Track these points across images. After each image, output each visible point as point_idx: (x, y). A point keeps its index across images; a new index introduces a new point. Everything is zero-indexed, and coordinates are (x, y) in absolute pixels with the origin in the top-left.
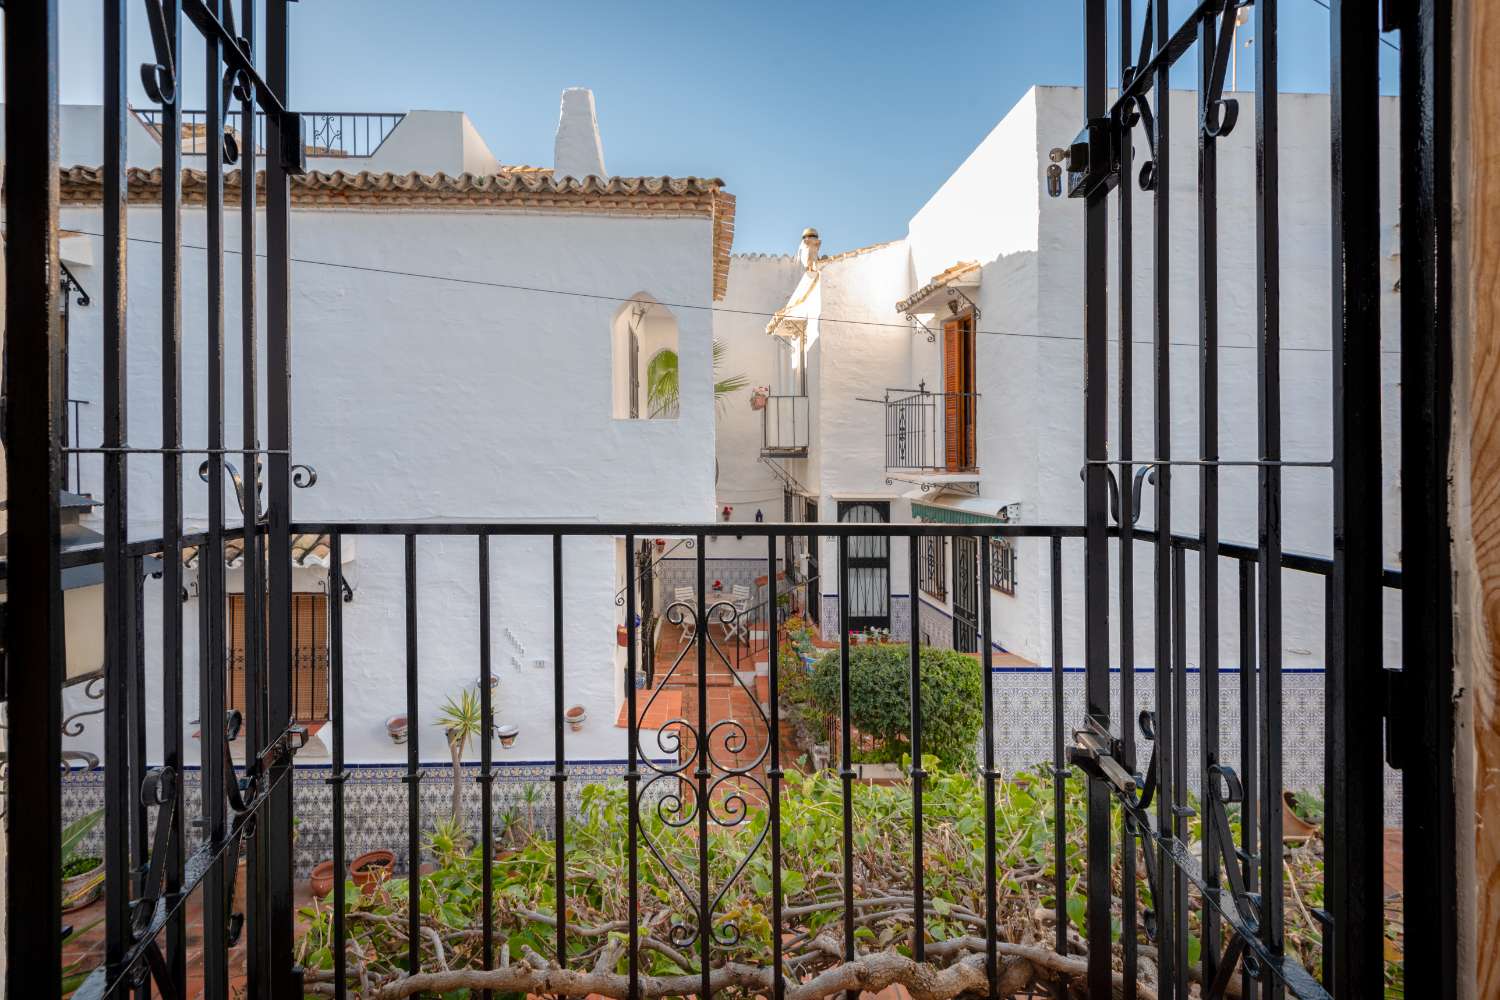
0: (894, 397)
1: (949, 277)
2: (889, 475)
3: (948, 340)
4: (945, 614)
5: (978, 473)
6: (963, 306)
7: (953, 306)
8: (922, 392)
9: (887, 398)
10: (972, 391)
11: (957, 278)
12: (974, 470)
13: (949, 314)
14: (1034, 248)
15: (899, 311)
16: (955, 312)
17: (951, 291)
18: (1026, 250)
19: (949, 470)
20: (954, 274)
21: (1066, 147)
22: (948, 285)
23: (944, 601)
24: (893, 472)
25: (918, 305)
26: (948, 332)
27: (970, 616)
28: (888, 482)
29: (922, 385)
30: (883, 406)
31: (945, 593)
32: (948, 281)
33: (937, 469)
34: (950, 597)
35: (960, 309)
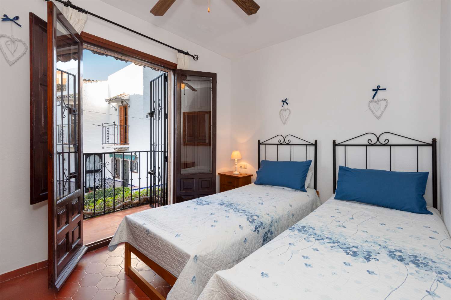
0: (104, 125)
1: (122, 96)
2: (103, 146)
3: (120, 111)
4: (119, 181)
5: (129, 145)
6: (124, 103)
7: (122, 103)
8: (114, 124)
9: (103, 125)
10: (127, 125)
11: (123, 97)
12: (128, 144)
13: (121, 104)
14: (142, 94)
15: (106, 101)
16: (123, 104)
17: (122, 100)
18: (140, 94)
19: (121, 144)
20: (123, 96)
21: (148, 113)
22: (121, 98)
23: (119, 178)
24: (104, 145)
25: (112, 101)
26: (121, 109)
27: (126, 180)
28: (103, 148)
29: (114, 123)
30: (101, 127)
31: (119, 176)
32: (121, 97)
33: (117, 144)
34: (121, 177)
35: (124, 104)
